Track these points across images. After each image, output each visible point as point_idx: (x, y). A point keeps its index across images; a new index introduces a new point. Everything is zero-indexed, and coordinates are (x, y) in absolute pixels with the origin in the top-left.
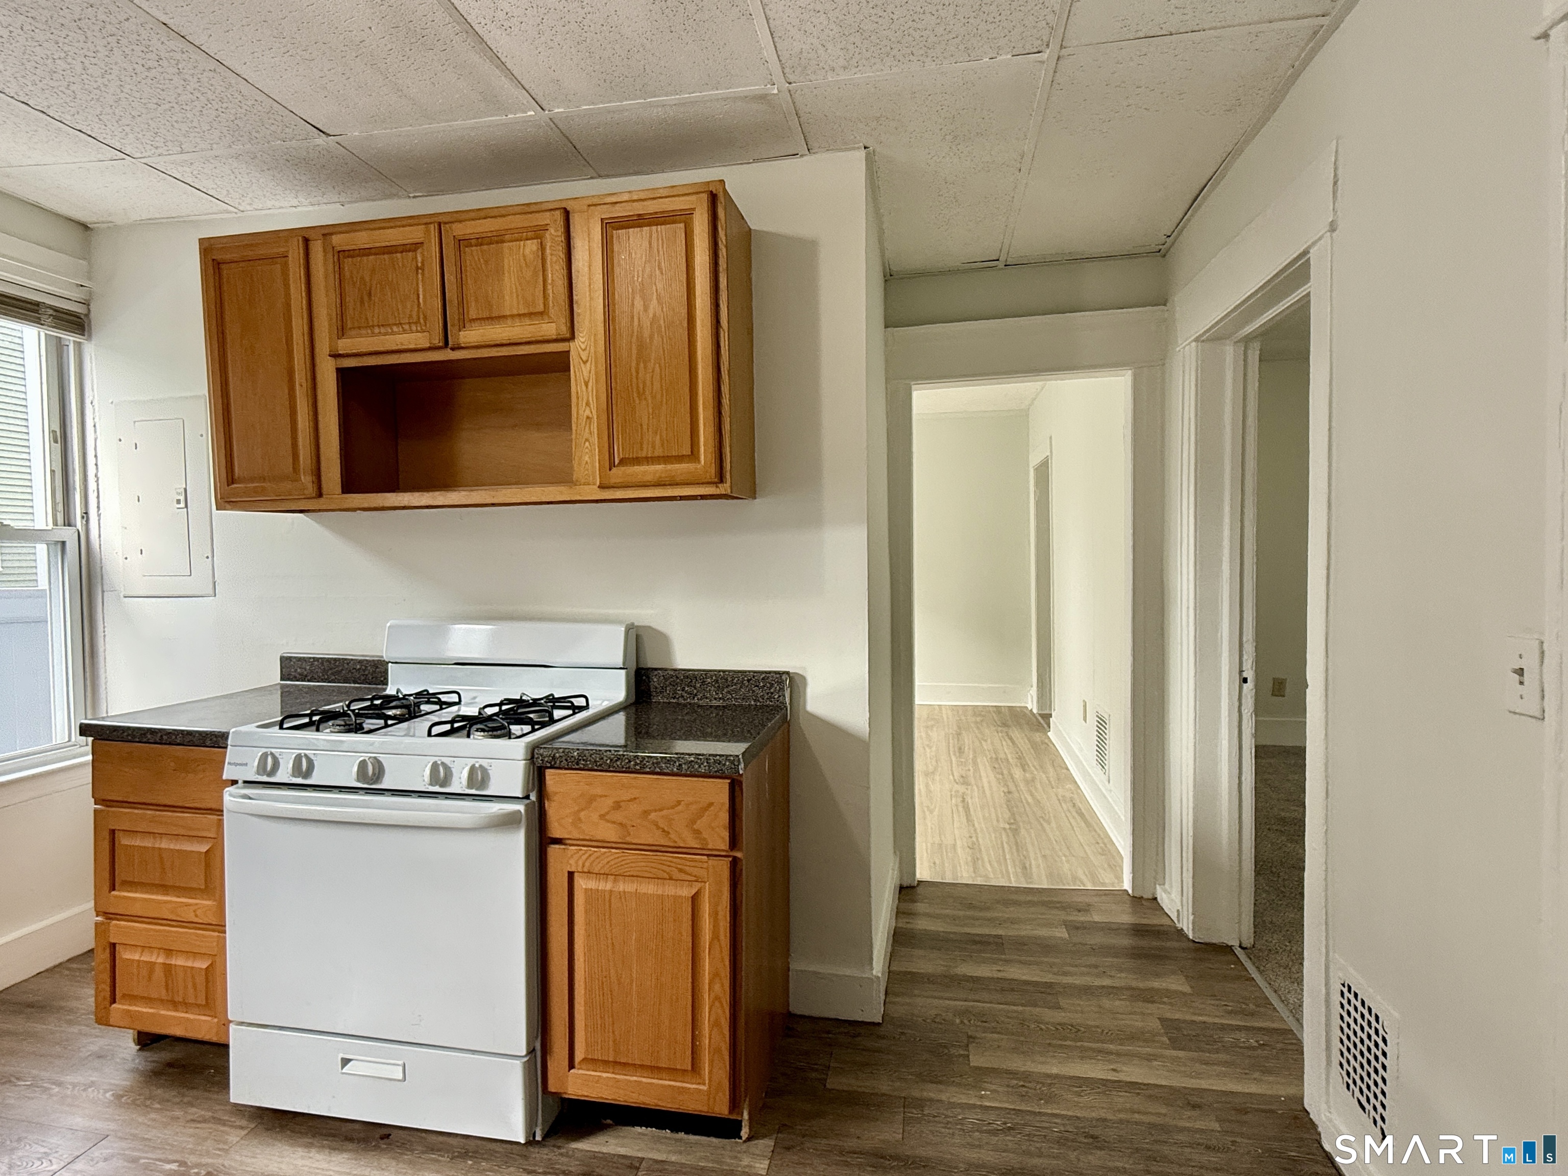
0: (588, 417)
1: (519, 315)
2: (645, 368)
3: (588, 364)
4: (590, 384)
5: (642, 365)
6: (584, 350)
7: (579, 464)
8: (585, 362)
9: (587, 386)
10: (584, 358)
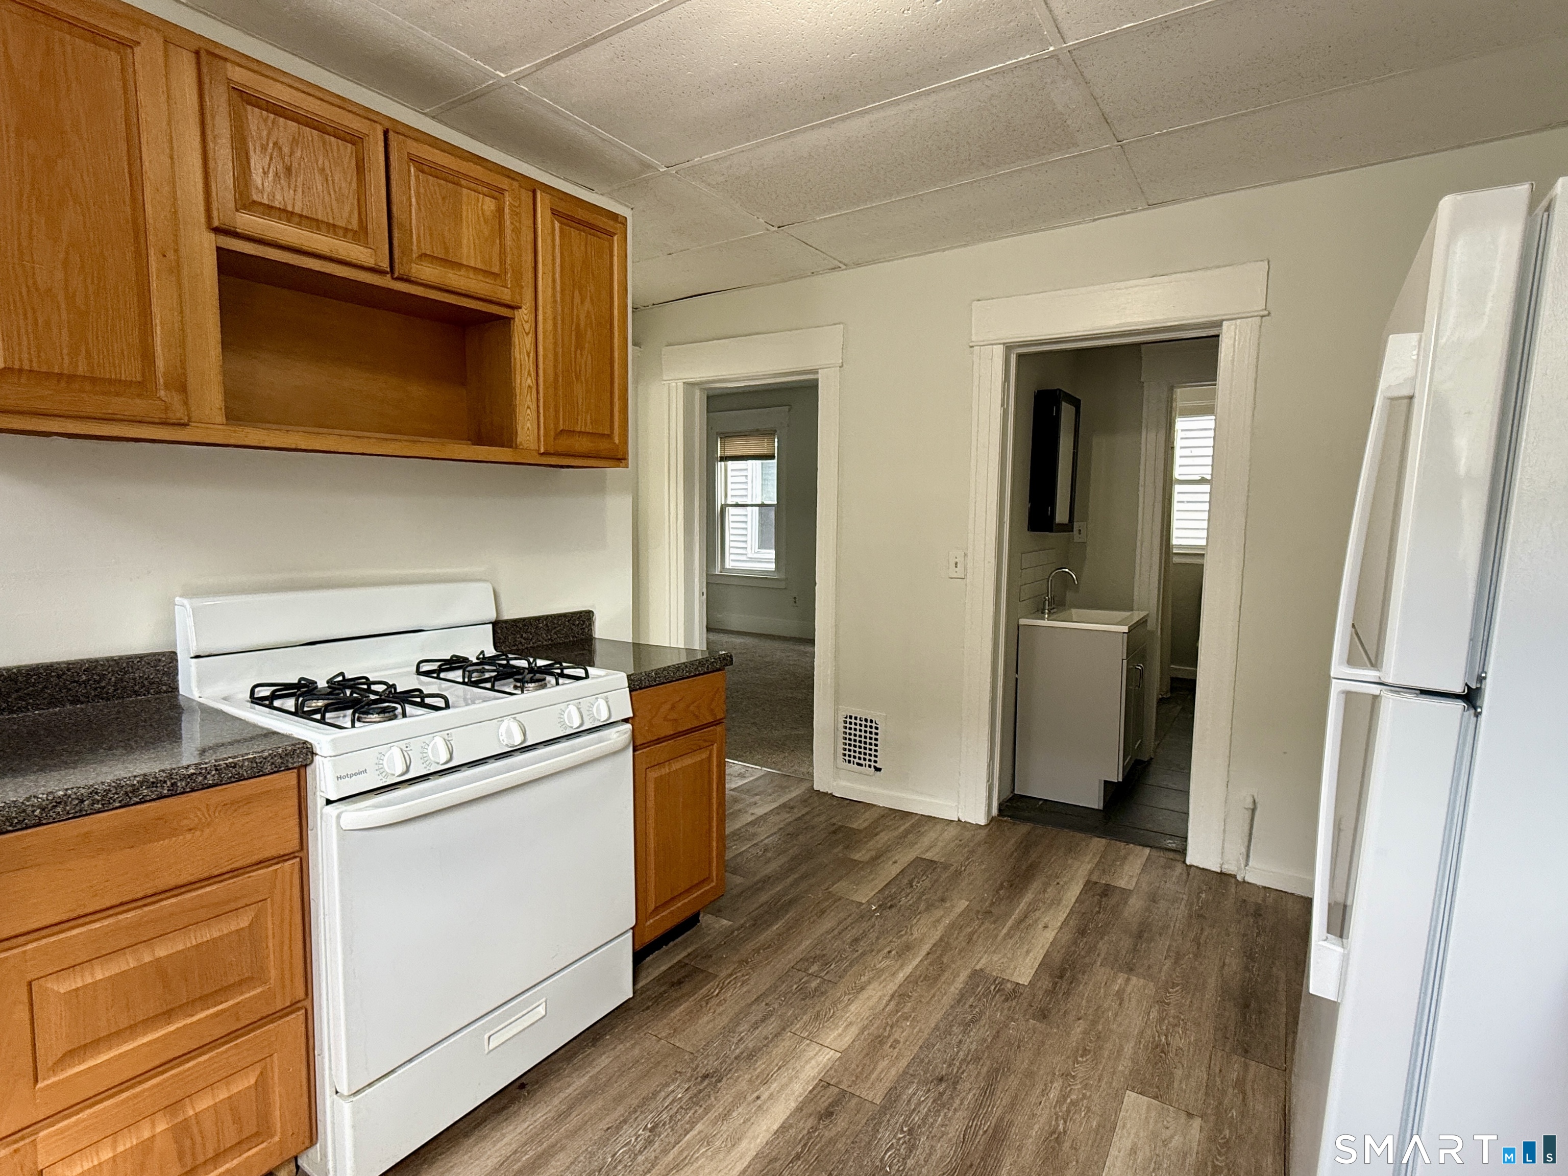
0: (529, 386)
1: (475, 269)
2: (581, 354)
3: (530, 335)
4: (531, 355)
5: (579, 351)
6: (527, 322)
7: (523, 428)
8: (527, 334)
9: (529, 356)
10: (527, 331)
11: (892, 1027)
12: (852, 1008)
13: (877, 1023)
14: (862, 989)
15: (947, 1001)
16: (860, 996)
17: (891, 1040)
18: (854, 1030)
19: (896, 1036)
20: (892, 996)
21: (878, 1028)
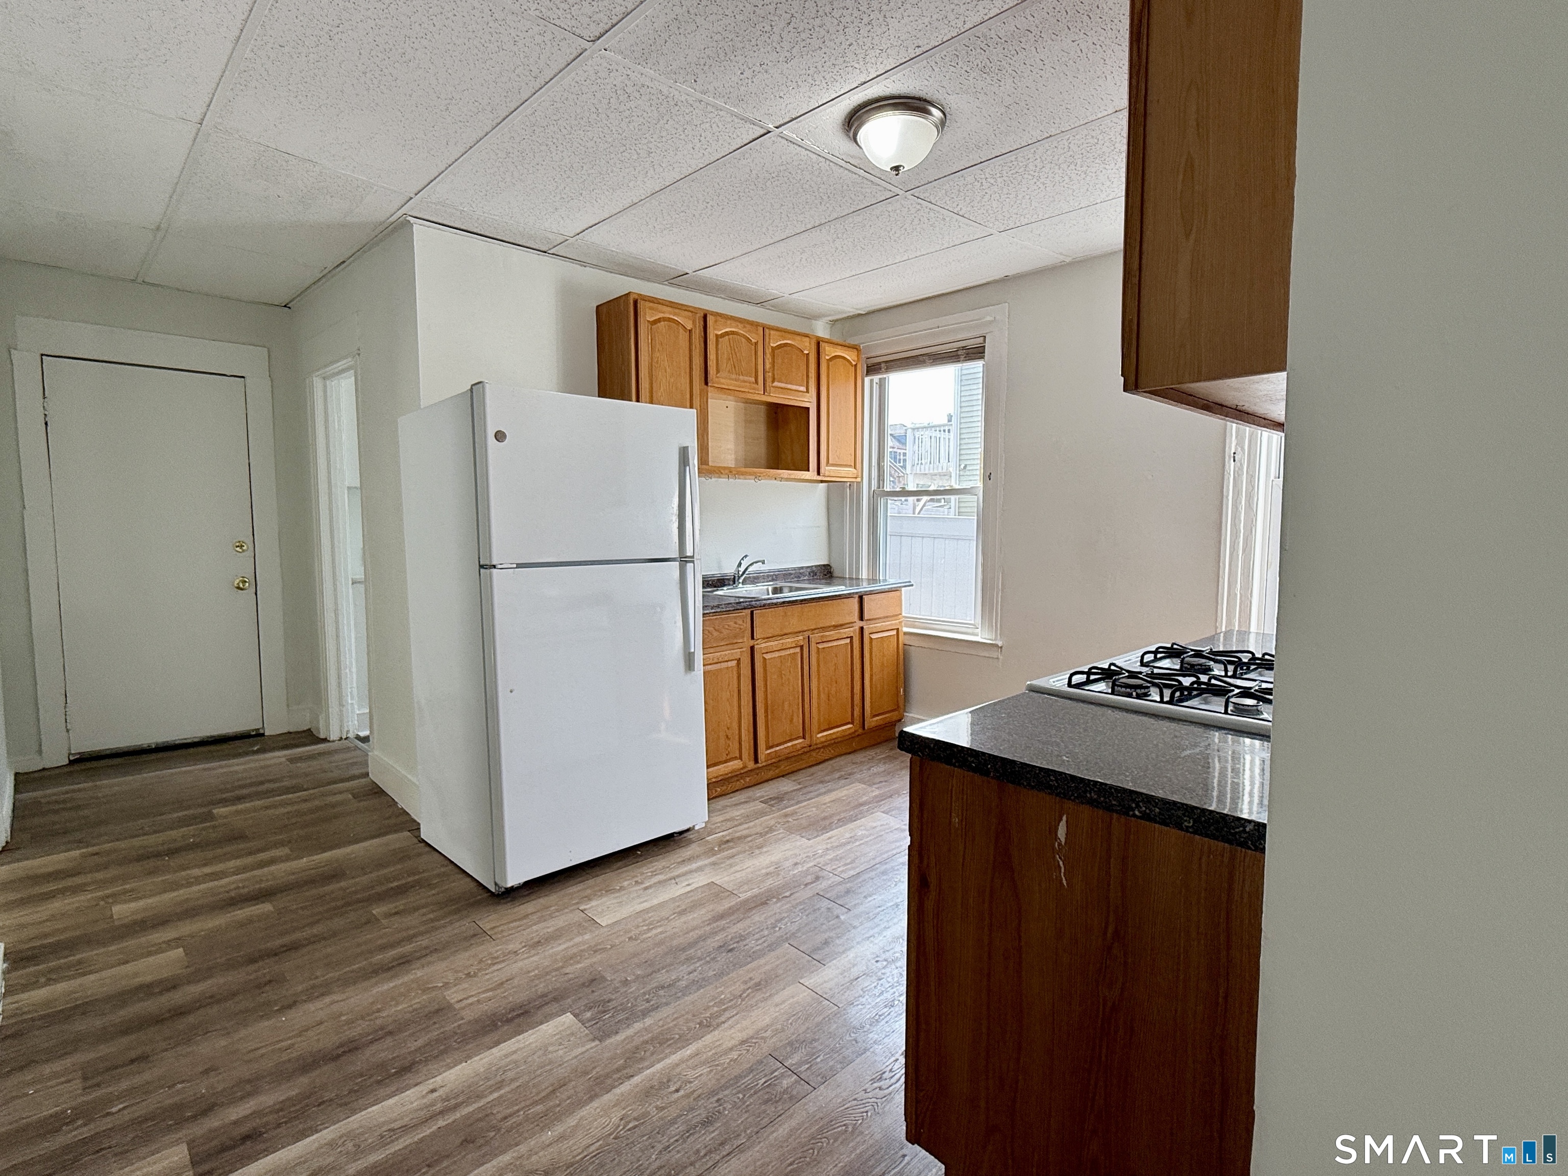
11: (740, 996)
12: (767, 1020)
13: (753, 1002)
14: (743, 1042)
15: (665, 1012)
16: (750, 1032)
17: (749, 985)
18: (777, 999)
19: (742, 987)
20: (718, 1025)
21: (753, 997)
